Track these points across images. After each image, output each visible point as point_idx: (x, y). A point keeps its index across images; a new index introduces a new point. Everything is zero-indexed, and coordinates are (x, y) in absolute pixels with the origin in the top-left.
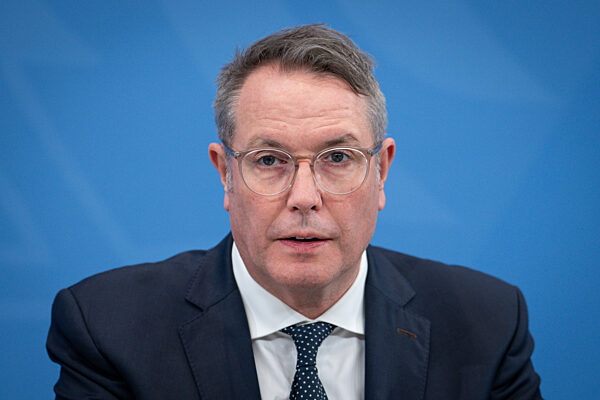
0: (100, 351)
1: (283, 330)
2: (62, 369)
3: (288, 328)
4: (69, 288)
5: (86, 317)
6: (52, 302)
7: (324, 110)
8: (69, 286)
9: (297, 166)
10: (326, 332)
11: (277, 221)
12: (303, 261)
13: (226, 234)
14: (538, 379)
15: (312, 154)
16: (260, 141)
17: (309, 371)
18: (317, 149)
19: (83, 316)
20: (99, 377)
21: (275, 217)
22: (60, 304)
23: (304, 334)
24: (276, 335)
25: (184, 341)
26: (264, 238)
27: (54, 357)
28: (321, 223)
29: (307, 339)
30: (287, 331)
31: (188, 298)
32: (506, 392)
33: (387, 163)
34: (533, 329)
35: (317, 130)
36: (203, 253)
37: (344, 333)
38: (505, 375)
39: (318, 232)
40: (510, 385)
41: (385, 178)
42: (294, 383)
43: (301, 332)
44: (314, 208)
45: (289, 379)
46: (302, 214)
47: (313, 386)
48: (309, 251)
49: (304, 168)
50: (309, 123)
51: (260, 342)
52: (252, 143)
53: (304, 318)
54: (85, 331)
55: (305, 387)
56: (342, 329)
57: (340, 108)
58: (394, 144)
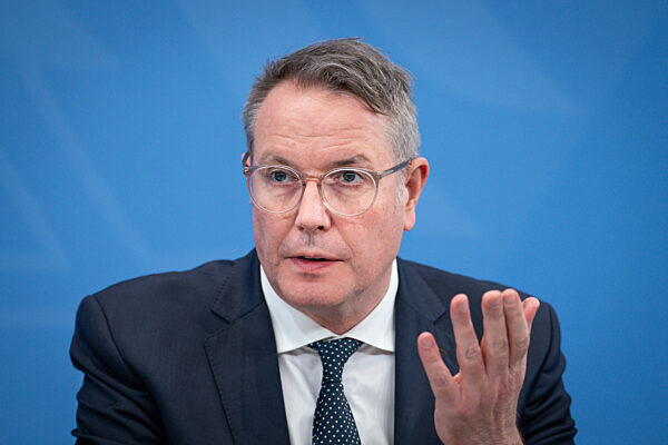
0: (124, 360)
1: (309, 345)
2: (86, 378)
3: (315, 343)
4: (94, 295)
5: (112, 326)
6: (76, 308)
7: (335, 130)
8: (95, 292)
9: (305, 185)
10: (353, 348)
11: (287, 239)
12: (311, 281)
13: (251, 249)
14: (569, 400)
15: (320, 174)
16: (271, 157)
17: (335, 388)
18: (326, 168)
19: (108, 324)
20: (122, 387)
21: (285, 234)
22: (85, 311)
23: (330, 350)
24: (302, 350)
25: (210, 353)
26: (275, 255)
27: (77, 364)
28: (328, 244)
29: (333, 355)
30: (314, 346)
31: (214, 310)
32: (540, 409)
33: (420, 182)
34: (564, 349)
35: (325, 149)
36: (231, 263)
37: (370, 350)
38: (539, 392)
39: (326, 253)
40: (543, 403)
41: (417, 198)
42: (319, 400)
43: (327, 348)
44: (321, 228)
45: (314, 395)
46: (308, 233)
47: (339, 403)
48: (315, 272)
49: (311, 188)
50: (318, 142)
51: (286, 357)
52: (263, 159)
53: (331, 334)
54: (110, 340)
55: (330, 404)
56: (369, 346)
57: (353, 128)
58: (427, 163)
